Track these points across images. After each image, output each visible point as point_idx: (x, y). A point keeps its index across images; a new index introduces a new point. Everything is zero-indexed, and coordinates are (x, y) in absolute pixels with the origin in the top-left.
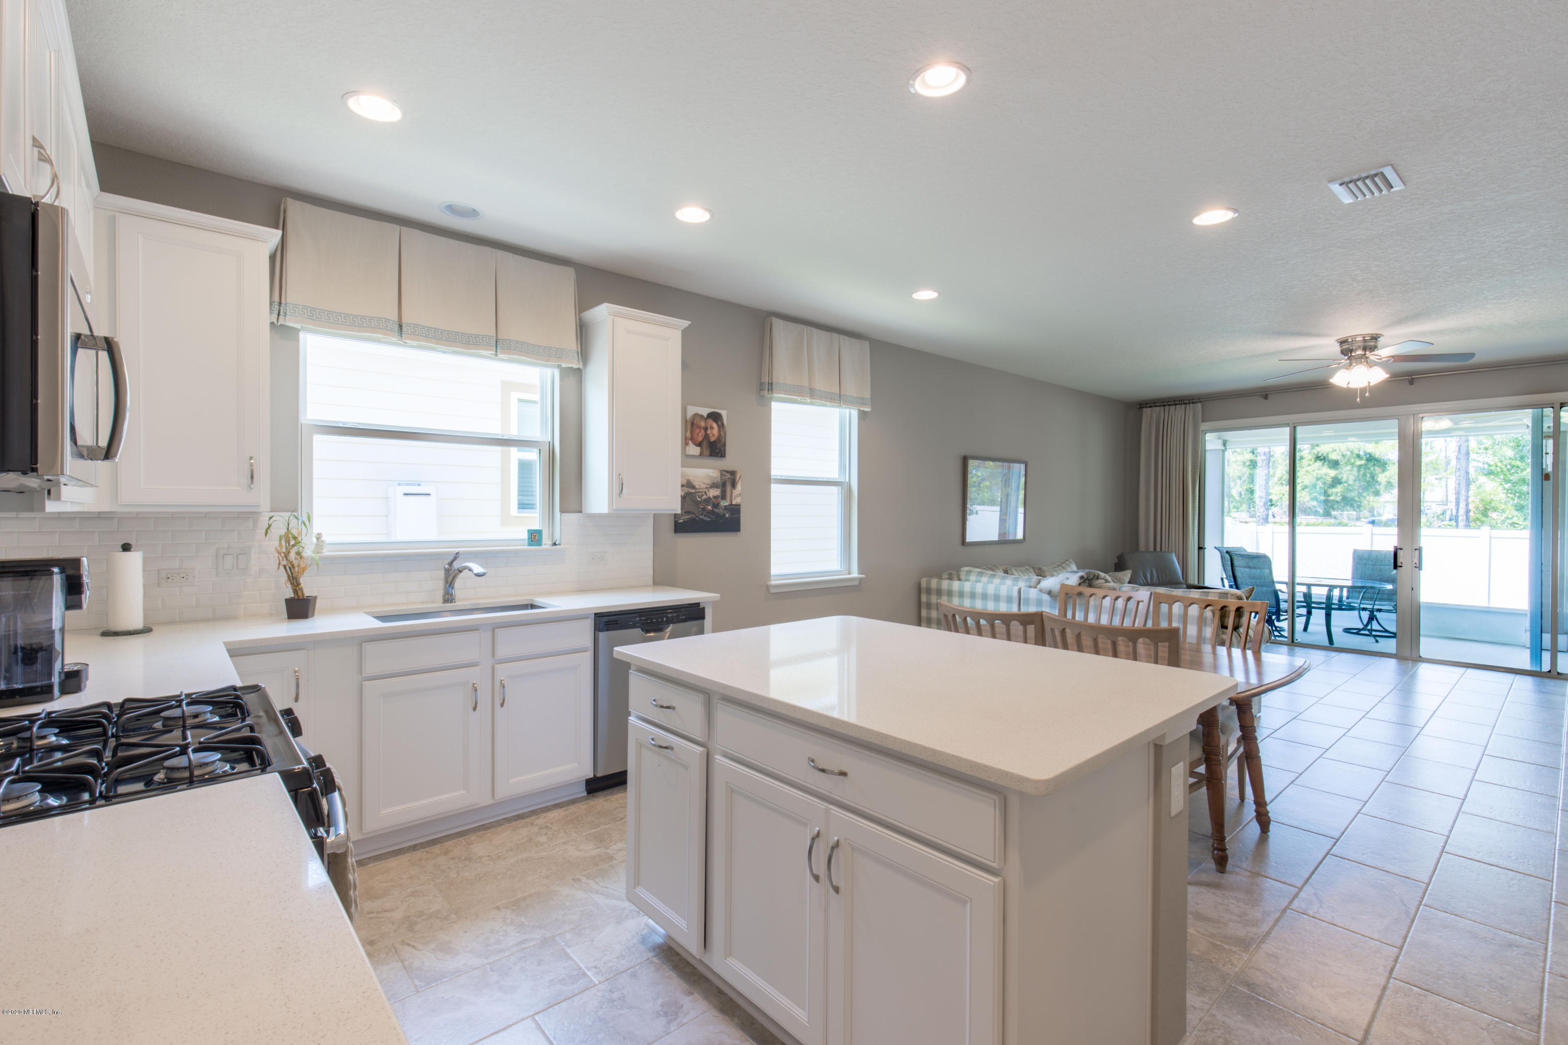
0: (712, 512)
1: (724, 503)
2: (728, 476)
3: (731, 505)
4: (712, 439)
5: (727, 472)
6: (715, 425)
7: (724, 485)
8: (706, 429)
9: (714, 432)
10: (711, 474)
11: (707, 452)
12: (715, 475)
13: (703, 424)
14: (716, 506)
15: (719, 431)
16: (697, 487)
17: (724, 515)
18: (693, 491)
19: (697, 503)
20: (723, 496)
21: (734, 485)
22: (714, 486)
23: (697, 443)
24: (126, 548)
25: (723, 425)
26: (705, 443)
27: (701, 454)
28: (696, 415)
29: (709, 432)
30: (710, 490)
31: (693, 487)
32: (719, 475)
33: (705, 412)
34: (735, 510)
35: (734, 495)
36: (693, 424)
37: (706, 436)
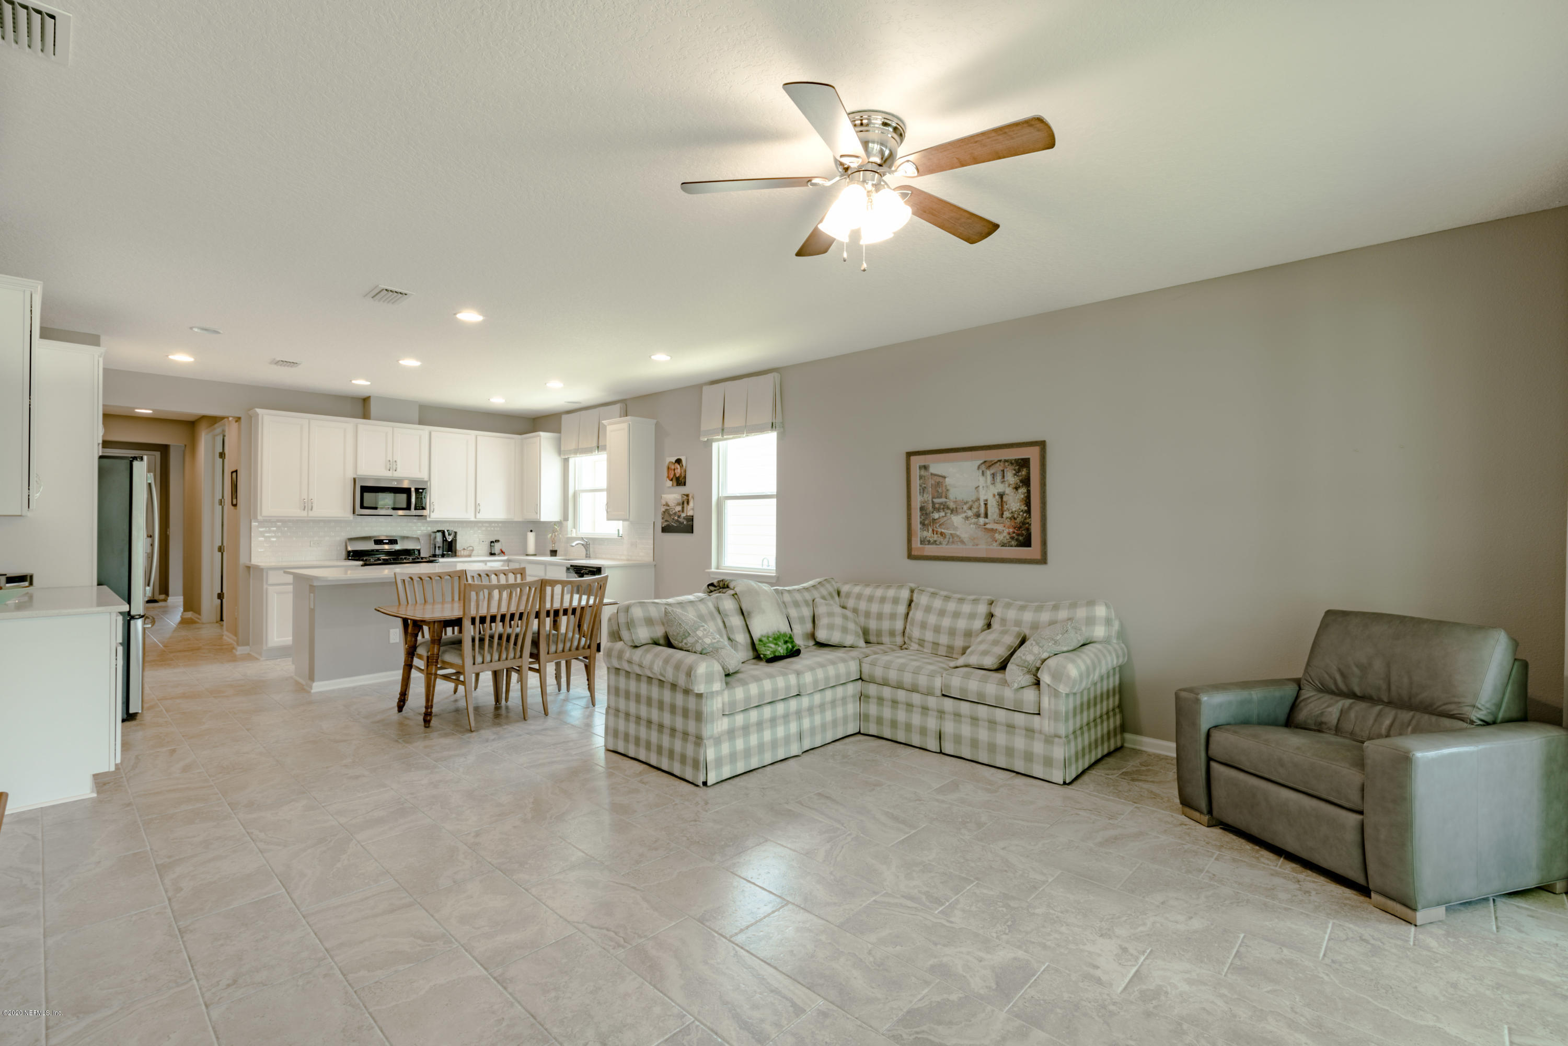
0: (677, 521)
1: (683, 515)
2: (685, 497)
3: (687, 516)
4: (677, 476)
5: (684, 495)
6: (678, 467)
7: (683, 503)
8: (674, 470)
9: (678, 472)
10: (677, 497)
11: (675, 484)
12: (679, 498)
13: (673, 467)
14: (679, 517)
15: (681, 470)
16: (670, 505)
17: (683, 523)
18: (668, 508)
19: (670, 515)
20: (683, 511)
21: (688, 503)
22: (678, 504)
23: (671, 479)
24: (531, 531)
25: (682, 465)
26: (674, 479)
27: (673, 485)
28: (670, 462)
29: (676, 471)
30: (677, 507)
31: (668, 506)
32: (681, 498)
33: (673, 460)
34: (691, 519)
35: (688, 509)
36: (668, 468)
37: (675, 474)
